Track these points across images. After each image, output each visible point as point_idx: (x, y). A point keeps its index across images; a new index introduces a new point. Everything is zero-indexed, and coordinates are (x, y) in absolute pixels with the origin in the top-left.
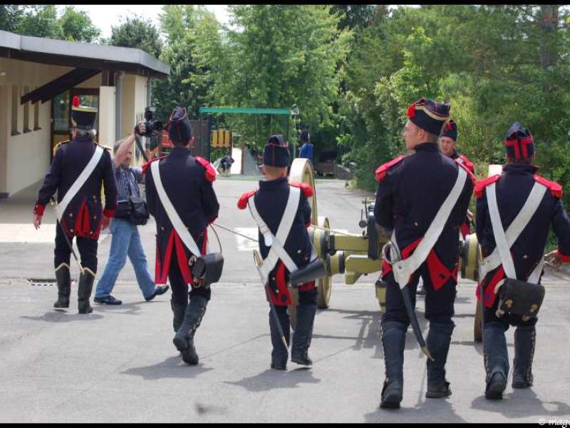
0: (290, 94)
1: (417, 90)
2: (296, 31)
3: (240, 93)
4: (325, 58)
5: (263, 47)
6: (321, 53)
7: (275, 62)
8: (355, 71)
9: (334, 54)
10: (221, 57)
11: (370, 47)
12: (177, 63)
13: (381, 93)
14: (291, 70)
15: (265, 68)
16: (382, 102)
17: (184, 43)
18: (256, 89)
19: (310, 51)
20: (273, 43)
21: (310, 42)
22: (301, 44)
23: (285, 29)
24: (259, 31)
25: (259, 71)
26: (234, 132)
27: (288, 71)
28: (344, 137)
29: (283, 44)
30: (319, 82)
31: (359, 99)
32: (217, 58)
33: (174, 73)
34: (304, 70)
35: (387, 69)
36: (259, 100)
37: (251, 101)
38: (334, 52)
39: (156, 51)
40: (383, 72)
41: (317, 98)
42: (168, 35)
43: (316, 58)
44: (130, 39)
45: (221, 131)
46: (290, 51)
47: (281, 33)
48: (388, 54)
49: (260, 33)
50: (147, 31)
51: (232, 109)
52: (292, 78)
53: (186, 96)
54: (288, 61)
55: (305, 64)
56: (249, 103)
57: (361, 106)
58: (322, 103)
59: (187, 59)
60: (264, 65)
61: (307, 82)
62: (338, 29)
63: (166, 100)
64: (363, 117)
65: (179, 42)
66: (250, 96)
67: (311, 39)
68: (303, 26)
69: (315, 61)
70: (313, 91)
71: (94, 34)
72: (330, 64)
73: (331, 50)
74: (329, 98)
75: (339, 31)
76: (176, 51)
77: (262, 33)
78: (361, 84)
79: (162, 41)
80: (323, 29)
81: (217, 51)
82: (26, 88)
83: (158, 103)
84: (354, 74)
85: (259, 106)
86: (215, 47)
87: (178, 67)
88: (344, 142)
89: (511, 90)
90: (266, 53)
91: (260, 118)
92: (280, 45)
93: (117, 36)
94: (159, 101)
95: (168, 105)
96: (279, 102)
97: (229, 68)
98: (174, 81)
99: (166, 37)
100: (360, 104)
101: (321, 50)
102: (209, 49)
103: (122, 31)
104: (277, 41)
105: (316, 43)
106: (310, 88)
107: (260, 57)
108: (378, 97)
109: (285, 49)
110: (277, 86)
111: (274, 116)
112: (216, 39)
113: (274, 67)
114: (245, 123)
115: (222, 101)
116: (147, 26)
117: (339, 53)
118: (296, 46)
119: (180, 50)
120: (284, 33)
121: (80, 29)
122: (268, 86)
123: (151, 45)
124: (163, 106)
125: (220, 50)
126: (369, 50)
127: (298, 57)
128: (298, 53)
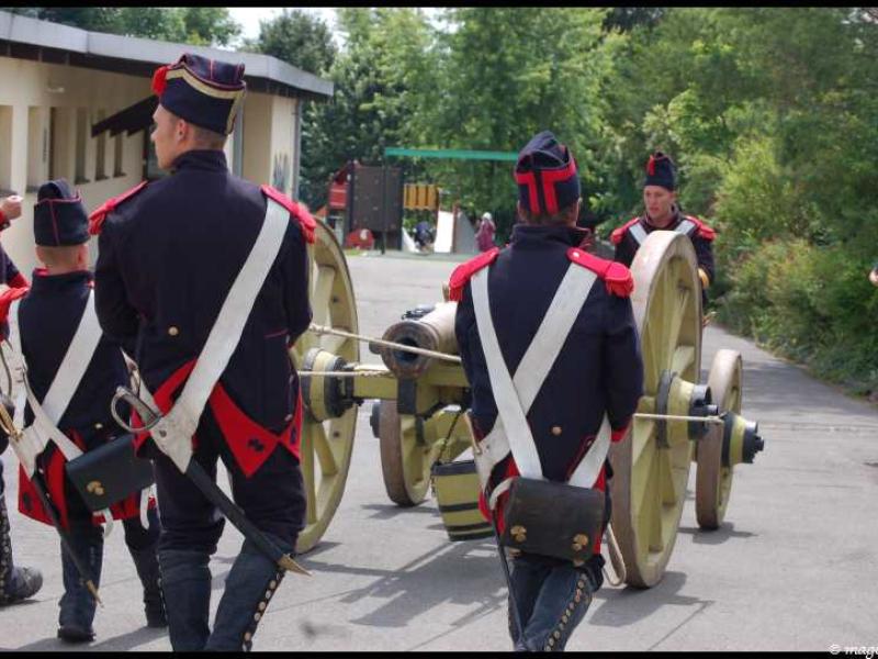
0: (527, 130)
1: (707, 126)
2: (537, 32)
3: (451, 127)
4: (581, 74)
5: (487, 56)
6: (575, 66)
7: (504, 79)
8: (617, 94)
9: (595, 68)
10: (421, 70)
11: (641, 58)
12: (357, 78)
13: (653, 131)
14: (530, 92)
15: (488, 89)
16: (655, 144)
17: (370, 48)
18: (474, 120)
19: (559, 63)
20: (502, 49)
21: (559, 50)
22: (546, 53)
23: (521, 29)
24: (481, 30)
25: (480, 93)
26: (441, 186)
27: (524, 95)
28: (602, 198)
29: (518, 51)
30: (572, 112)
31: (622, 139)
32: (415, 72)
33: (352, 94)
34: (549, 92)
35: (664, 92)
36: (478, 138)
37: (466, 139)
38: (596, 64)
39: (327, 60)
40: (658, 97)
41: (569, 137)
42: (347, 35)
43: (568, 74)
44: (287, 40)
45: (421, 185)
46: (528, 64)
47: (515, 35)
48: (667, 70)
49: (483, 35)
50: (314, 28)
51: (435, 151)
52: (531, 105)
53: (370, 130)
54: (524, 77)
55: (551, 83)
56: (464, 143)
57: (627, 149)
58: (578, 144)
59: (372, 73)
60: (488, 84)
61: (553, 111)
62: (603, 29)
63: (338, 135)
64: (630, 166)
65: (361, 46)
66: (465, 131)
67: (561, 45)
68: (549, 26)
69: (566, 79)
70: (563, 126)
71: (232, 32)
72: (590, 83)
73: (591, 62)
74: (588, 136)
75: (605, 32)
76: (356, 60)
77: (485, 35)
78: (625, 115)
79: (336, 43)
80: (579, 29)
81: (414, 61)
82: (101, 112)
83: (326, 139)
84: (617, 100)
85: (480, 147)
86: (412, 55)
87: (359, 85)
88: (601, 204)
89: (830, 128)
90: (491, 65)
91: (481, 166)
92: (513, 54)
93: (268, 36)
94: (328, 136)
95: (342, 142)
96: (510, 142)
97: (434, 87)
98: (352, 106)
99: (345, 38)
100: (623, 146)
101: (576, 62)
102: (403, 58)
103: (275, 26)
104: (508, 46)
105: (568, 50)
106: (558, 120)
107: (482, 71)
108: (650, 136)
109: (521, 60)
110: (507, 116)
111: (500, 163)
112: (414, 43)
113: (503, 87)
114: (457, 173)
115: (422, 138)
116: (314, 21)
117: (603, 68)
118: (537, 55)
119: (363, 58)
120: (520, 35)
121: (211, 23)
122: (493, 116)
123: (320, 49)
124: (334, 145)
125: (420, 59)
126: (641, 64)
127: (540, 71)
128: (539, 67)
